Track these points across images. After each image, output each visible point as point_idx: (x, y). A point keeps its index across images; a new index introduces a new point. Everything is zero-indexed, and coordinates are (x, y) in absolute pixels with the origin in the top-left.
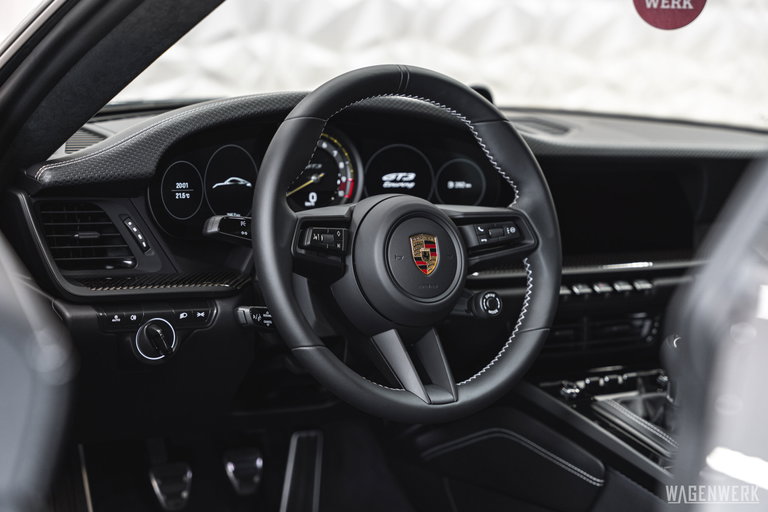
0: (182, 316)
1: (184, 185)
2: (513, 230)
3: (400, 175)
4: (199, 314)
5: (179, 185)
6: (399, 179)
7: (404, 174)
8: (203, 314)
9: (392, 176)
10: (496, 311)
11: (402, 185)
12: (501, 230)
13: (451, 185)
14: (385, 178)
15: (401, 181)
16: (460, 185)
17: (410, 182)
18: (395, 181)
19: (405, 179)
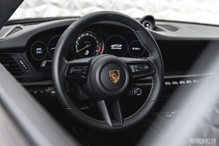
0: (35, 92)
1: (40, 49)
2: (147, 67)
3: (117, 45)
4: (41, 92)
5: (38, 49)
6: (116, 46)
7: (118, 45)
8: (42, 92)
9: (114, 46)
10: (140, 94)
11: (117, 48)
12: (143, 67)
13: (133, 49)
14: (112, 46)
15: (117, 47)
16: (136, 49)
17: (120, 47)
18: (115, 47)
19: (118, 46)
